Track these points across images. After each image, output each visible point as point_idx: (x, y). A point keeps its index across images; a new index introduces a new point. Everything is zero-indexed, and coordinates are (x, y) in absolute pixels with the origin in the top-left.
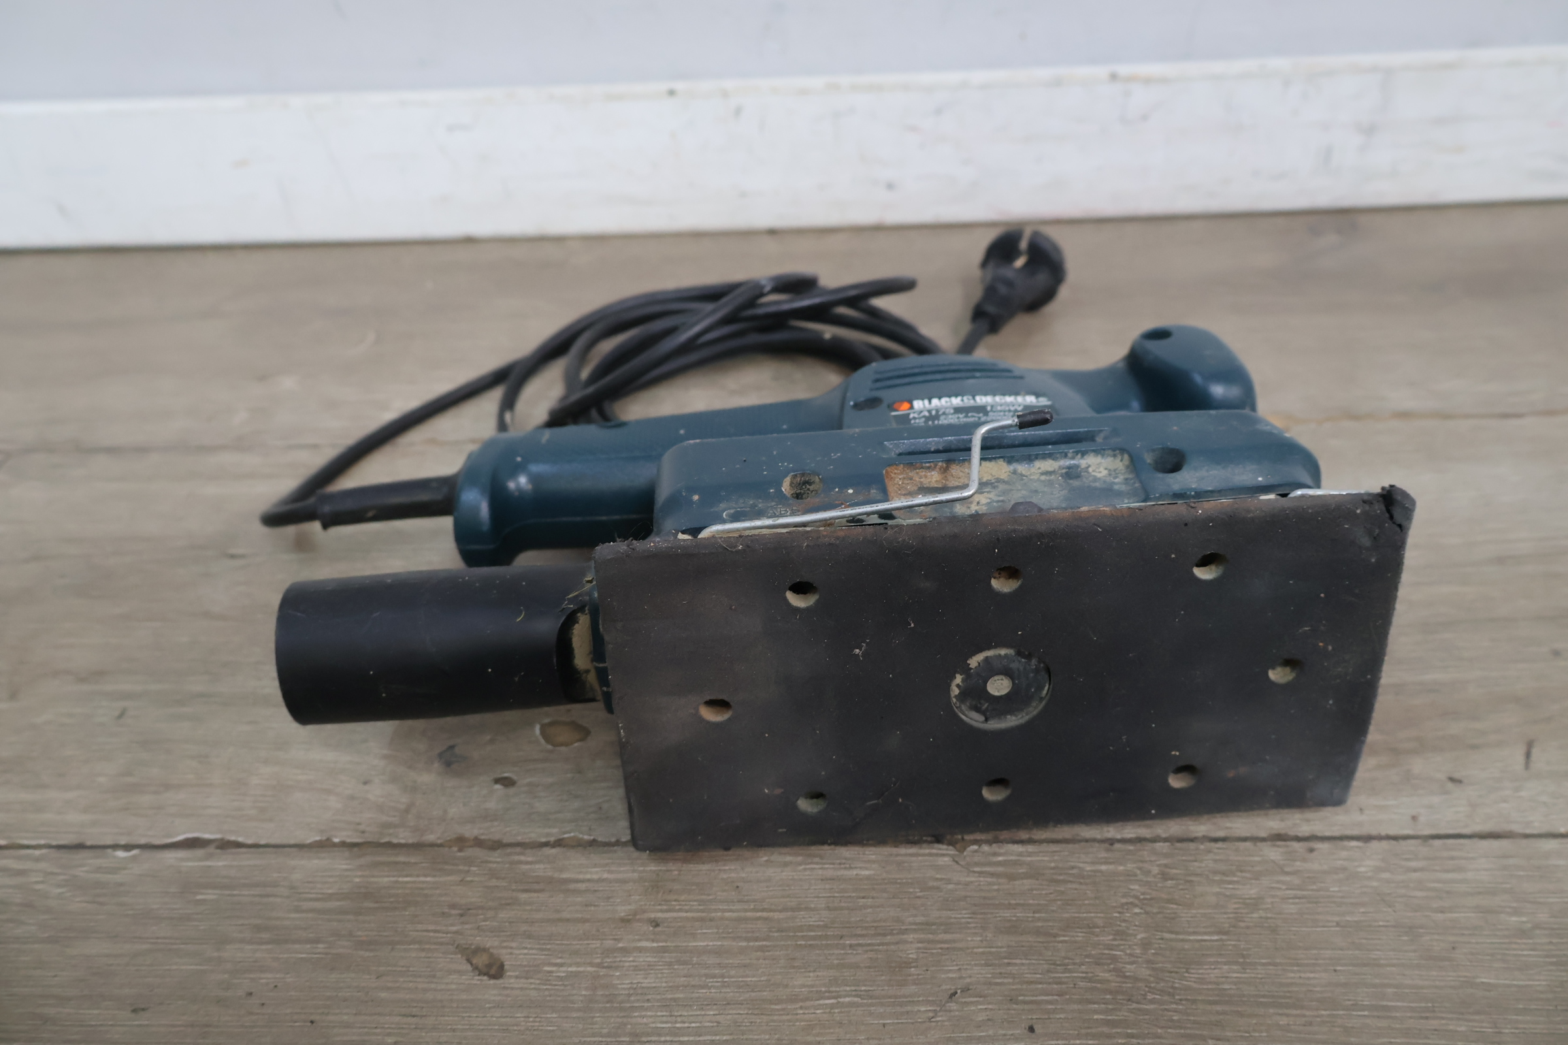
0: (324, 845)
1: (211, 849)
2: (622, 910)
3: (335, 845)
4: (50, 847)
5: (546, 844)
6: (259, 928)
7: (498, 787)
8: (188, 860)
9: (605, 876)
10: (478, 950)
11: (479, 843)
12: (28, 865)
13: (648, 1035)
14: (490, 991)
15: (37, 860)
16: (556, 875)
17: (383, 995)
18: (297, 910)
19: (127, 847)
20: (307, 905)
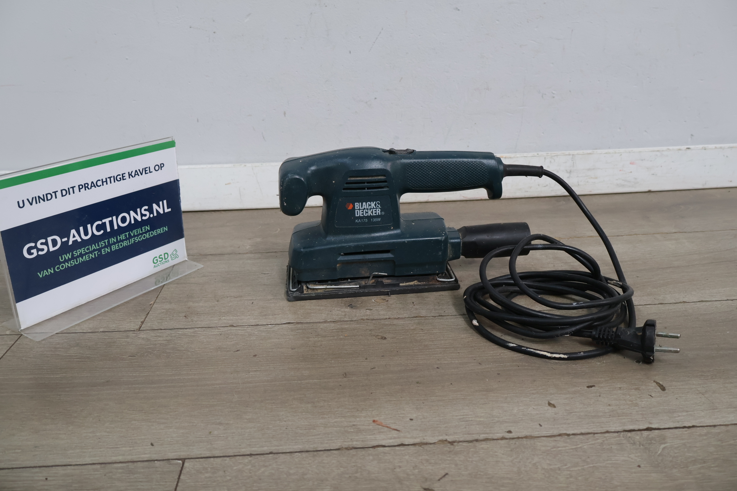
0: (325, 322)
1: (295, 324)
2: (412, 328)
3: (328, 322)
4: (249, 325)
5: (386, 319)
6: (317, 335)
7: (367, 310)
8: (290, 326)
9: (405, 323)
10: (377, 336)
11: (367, 319)
12: (245, 329)
13: (428, 345)
14: (385, 341)
15: (247, 328)
16: (392, 323)
17: (357, 343)
18: (325, 332)
19: (271, 325)
20: (327, 331)
